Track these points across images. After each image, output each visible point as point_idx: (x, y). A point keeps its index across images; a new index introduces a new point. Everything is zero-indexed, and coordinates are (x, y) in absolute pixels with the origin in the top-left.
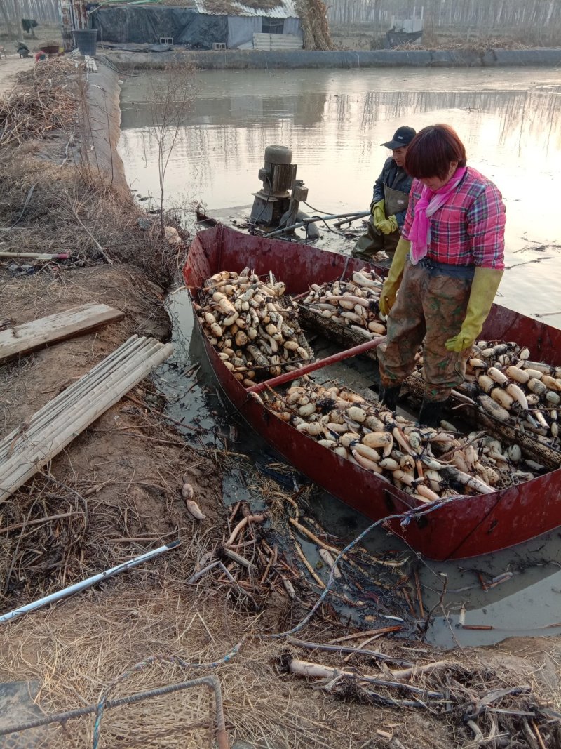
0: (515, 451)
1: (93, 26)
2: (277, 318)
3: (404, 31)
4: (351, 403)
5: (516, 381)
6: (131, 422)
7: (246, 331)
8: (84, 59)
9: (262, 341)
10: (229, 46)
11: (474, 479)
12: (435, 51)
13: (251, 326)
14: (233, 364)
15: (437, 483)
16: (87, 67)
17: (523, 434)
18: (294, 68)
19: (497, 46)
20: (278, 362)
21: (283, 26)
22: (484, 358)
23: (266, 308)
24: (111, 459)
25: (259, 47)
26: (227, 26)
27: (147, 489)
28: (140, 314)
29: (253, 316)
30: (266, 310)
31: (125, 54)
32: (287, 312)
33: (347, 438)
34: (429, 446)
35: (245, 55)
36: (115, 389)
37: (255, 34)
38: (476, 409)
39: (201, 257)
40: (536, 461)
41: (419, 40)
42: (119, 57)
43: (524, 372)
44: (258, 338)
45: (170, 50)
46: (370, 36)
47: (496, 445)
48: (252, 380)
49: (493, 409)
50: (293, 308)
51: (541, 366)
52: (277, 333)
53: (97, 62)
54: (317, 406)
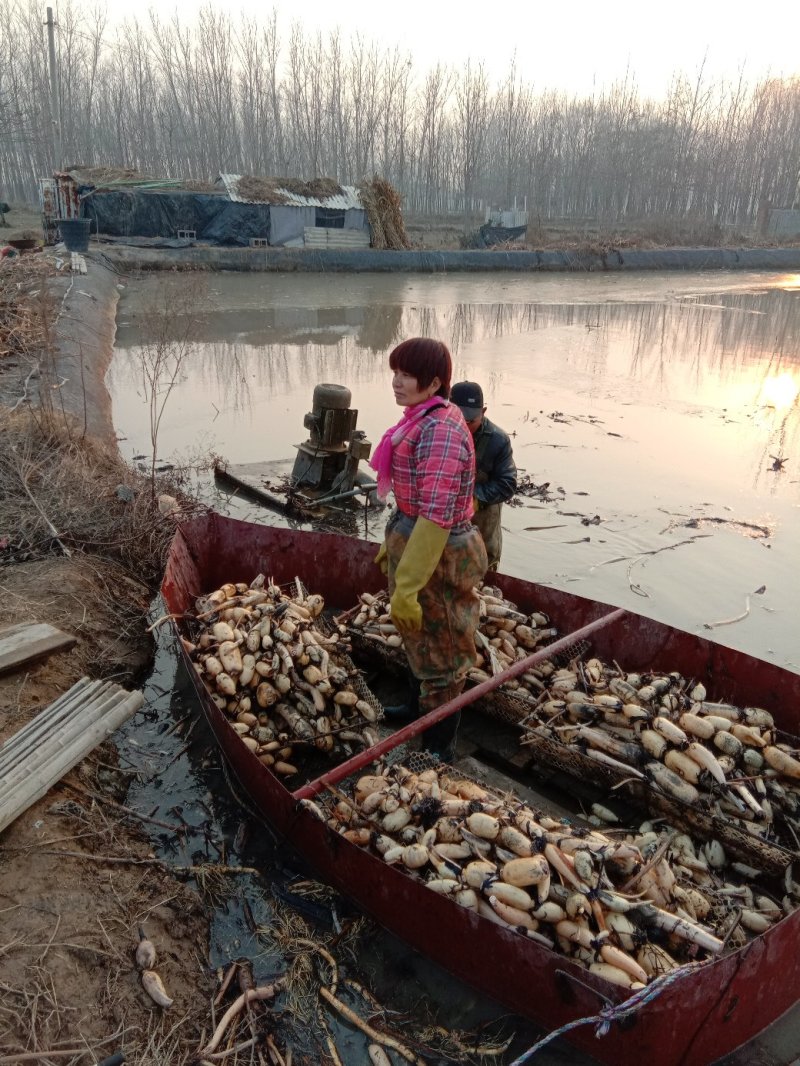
0: (715, 851)
1: (86, 215)
2: (321, 658)
5: (697, 736)
6: (62, 830)
7: (272, 682)
8: (69, 256)
9: (298, 695)
13: (280, 671)
14: (257, 740)
16: (73, 267)
17: (725, 824)
20: (327, 730)
21: (343, 219)
22: (643, 703)
23: (301, 641)
24: (21, 899)
25: (311, 244)
27: (78, 956)
28: (106, 633)
29: (284, 657)
30: (301, 644)
31: (128, 250)
32: (333, 644)
37: (306, 229)
38: (647, 785)
39: (186, 562)
40: (747, 864)
42: (120, 254)
43: (704, 720)
44: (292, 690)
47: (686, 842)
48: (288, 761)
49: (672, 784)
50: (341, 635)
51: (726, 708)
52: (322, 681)
53: (89, 260)
54: (413, 813)
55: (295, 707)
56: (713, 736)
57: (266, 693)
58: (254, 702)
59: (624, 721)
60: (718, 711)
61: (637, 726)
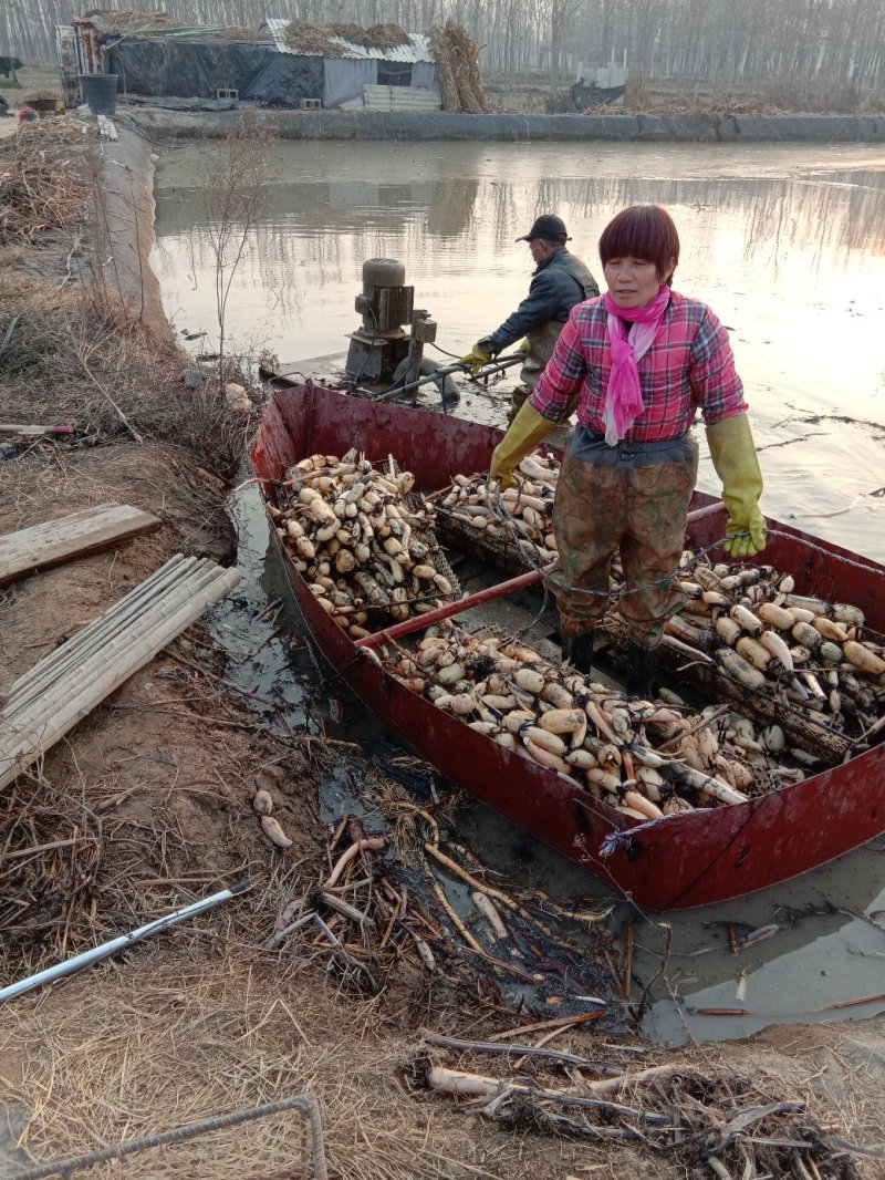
0: (775, 736)
1: (112, 70)
2: (402, 529)
3: (597, 85)
4: (521, 663)
5: (775, 627)
6: (172, 693)
7: (352, 550)
8: (96, 120)
9: (378, 565)
10: (326, 103)
11: (714, 780)
12: (644, 117)
13: (361, 541)
14: (333, 602)
15: (655, 789)
16: (102, 132)
17: (787, 709)
18: (427, 140)
19: (741, 110)
20: (403, 599)
21: (410, 74)
22: (724, 591)
23: (384, 513)
24: (140, 752)
25: (372, 106)
26: (322, 73)
27: (199, 800)
28: (186, 520)
29: (364, 526)
30: (384, 516)
31: (162, 115)
32: (418, 519)
33: (514, 718)
34: (643, 730)
35: (351, 119)
36: (147, 641)
37: (366, 87)
38: (713, 669)
39: (280, 433)
40: (806, 750)
41: (620, 100)
42: (152, 118)
43: (786, 612)
44: (371, 560)
45: (232, 108)
46: (545, 93)
47: (746, 725)
48: (362, 625)
49: (739, 669)
50: (427, 512)
51: (812, 602)
52: (401, 553)
53: (118, 125)
54: (467, 668)
55: (374, 577)
56: (792, 628)
57: (345, 560)
58: (333, 567)
59: (703, 609)
60: (804, 604)
61: (715, 613)
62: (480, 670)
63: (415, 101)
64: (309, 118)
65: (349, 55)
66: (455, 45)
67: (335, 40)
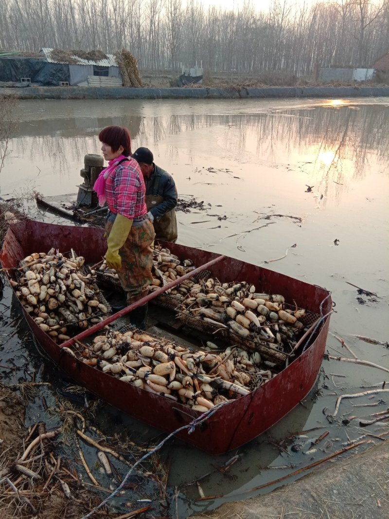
0: (257, 356)
2: (80, 284)
3: (191, 75)
4: (142, 343)
5: (250, 308)
7: (56, 298)
9: (70, 303)
10: (71, 83)
11: (234, 385)
12: (209, 89)
13: (60, 293)
14: (48, 325)
15: (210, 393)
17: (260, 344)
18: (117, 99)
19: (248, 85)
20: (84, 318)
21: (108, 71)
22: (228, 295)
23: (71, 278)
25: (92, 85)
26: (68, 70)
29: (61, 285)
30: (71, 279)
32: (87, 279)
33: (142, 371)
34: (201, 366)
35: (83, 90)
37: (89, 77)
38: (227, 330)
39: (15, 244)
40: (271, 361)
41: (201, 81)
43: (253, 301)
44: (67, 300)
45: (28, 86)
46: (171, 78)
47: (244, 354)
48: (65, 334)
49: (239, 329)
50: (92, 275)
51: (264, 296)
52: (81, 296)
54: (117, 349)
55: (69, 309)
56: (257, 308)
57: (53, 303)
58: (47, 308)
59: (220, 304)
60: (261, 297)
61: (225, 306)
62: (123, 349)
63: (111, 83)
64: (64, 90)
65: (80, 63)
66: (126, 59)
67: (74, 57)
